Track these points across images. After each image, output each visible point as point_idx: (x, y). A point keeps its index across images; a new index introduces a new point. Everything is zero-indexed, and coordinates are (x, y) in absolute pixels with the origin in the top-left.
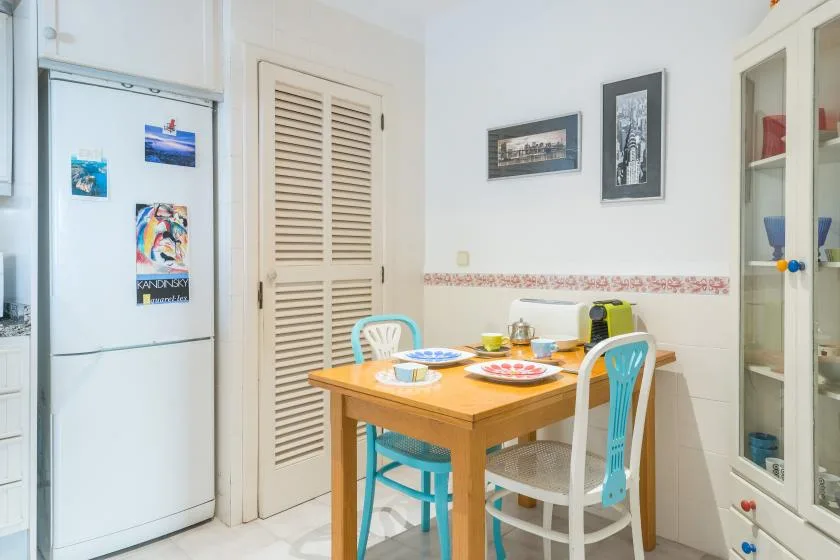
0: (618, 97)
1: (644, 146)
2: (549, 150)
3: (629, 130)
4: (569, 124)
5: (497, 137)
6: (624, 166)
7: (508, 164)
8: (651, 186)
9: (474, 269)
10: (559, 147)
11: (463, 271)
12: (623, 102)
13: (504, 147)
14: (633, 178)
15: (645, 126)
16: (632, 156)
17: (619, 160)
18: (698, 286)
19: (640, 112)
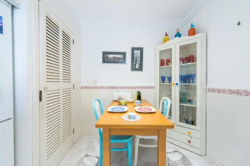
0: (135, 51)
1: (139, 61)
2: (119, 59)
3: (137, 57)
4: (124, 54)
5: (105, 54)
6: (136, 64)
7: (108, 60)
8: (141, 69)
9: (98, 85)
10: (121, 58)
11: (94, 85)
12: (135, 52)
13: (107, 56)
14: (137, 67)
15: (140, 57)
16: (137, 63)
17: (135, 63)
18: (149, 88)
19: (139, 54)
